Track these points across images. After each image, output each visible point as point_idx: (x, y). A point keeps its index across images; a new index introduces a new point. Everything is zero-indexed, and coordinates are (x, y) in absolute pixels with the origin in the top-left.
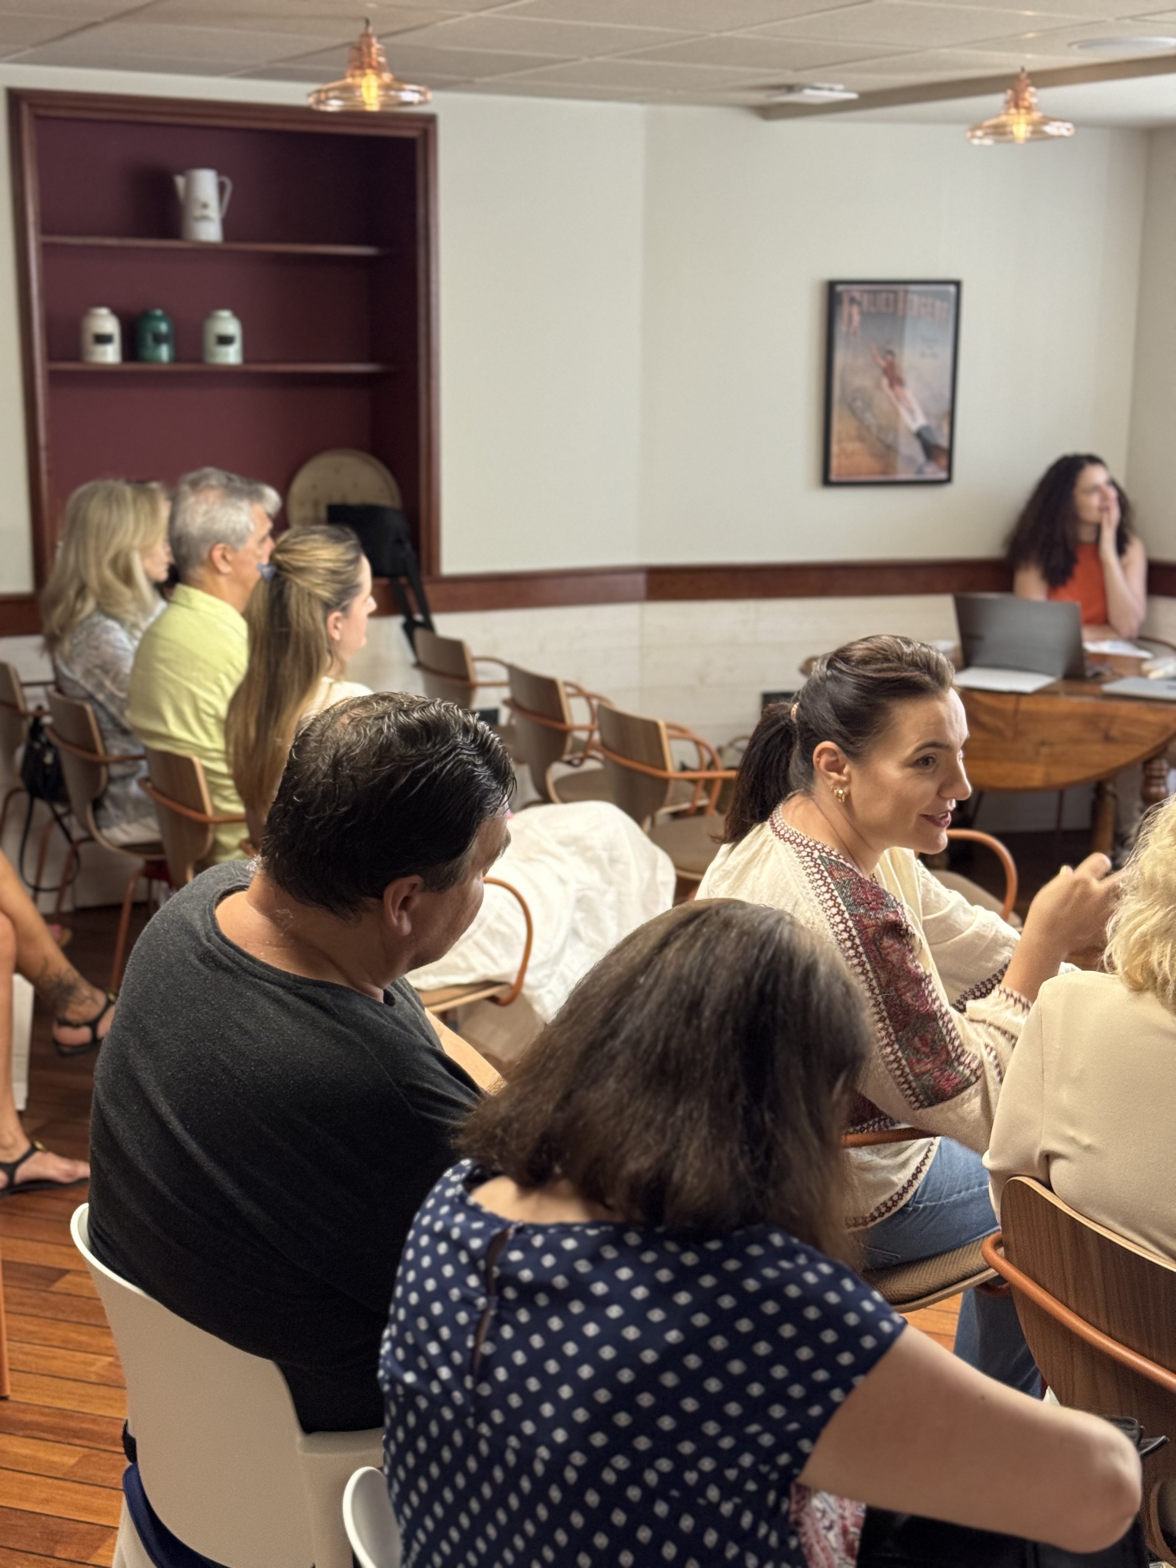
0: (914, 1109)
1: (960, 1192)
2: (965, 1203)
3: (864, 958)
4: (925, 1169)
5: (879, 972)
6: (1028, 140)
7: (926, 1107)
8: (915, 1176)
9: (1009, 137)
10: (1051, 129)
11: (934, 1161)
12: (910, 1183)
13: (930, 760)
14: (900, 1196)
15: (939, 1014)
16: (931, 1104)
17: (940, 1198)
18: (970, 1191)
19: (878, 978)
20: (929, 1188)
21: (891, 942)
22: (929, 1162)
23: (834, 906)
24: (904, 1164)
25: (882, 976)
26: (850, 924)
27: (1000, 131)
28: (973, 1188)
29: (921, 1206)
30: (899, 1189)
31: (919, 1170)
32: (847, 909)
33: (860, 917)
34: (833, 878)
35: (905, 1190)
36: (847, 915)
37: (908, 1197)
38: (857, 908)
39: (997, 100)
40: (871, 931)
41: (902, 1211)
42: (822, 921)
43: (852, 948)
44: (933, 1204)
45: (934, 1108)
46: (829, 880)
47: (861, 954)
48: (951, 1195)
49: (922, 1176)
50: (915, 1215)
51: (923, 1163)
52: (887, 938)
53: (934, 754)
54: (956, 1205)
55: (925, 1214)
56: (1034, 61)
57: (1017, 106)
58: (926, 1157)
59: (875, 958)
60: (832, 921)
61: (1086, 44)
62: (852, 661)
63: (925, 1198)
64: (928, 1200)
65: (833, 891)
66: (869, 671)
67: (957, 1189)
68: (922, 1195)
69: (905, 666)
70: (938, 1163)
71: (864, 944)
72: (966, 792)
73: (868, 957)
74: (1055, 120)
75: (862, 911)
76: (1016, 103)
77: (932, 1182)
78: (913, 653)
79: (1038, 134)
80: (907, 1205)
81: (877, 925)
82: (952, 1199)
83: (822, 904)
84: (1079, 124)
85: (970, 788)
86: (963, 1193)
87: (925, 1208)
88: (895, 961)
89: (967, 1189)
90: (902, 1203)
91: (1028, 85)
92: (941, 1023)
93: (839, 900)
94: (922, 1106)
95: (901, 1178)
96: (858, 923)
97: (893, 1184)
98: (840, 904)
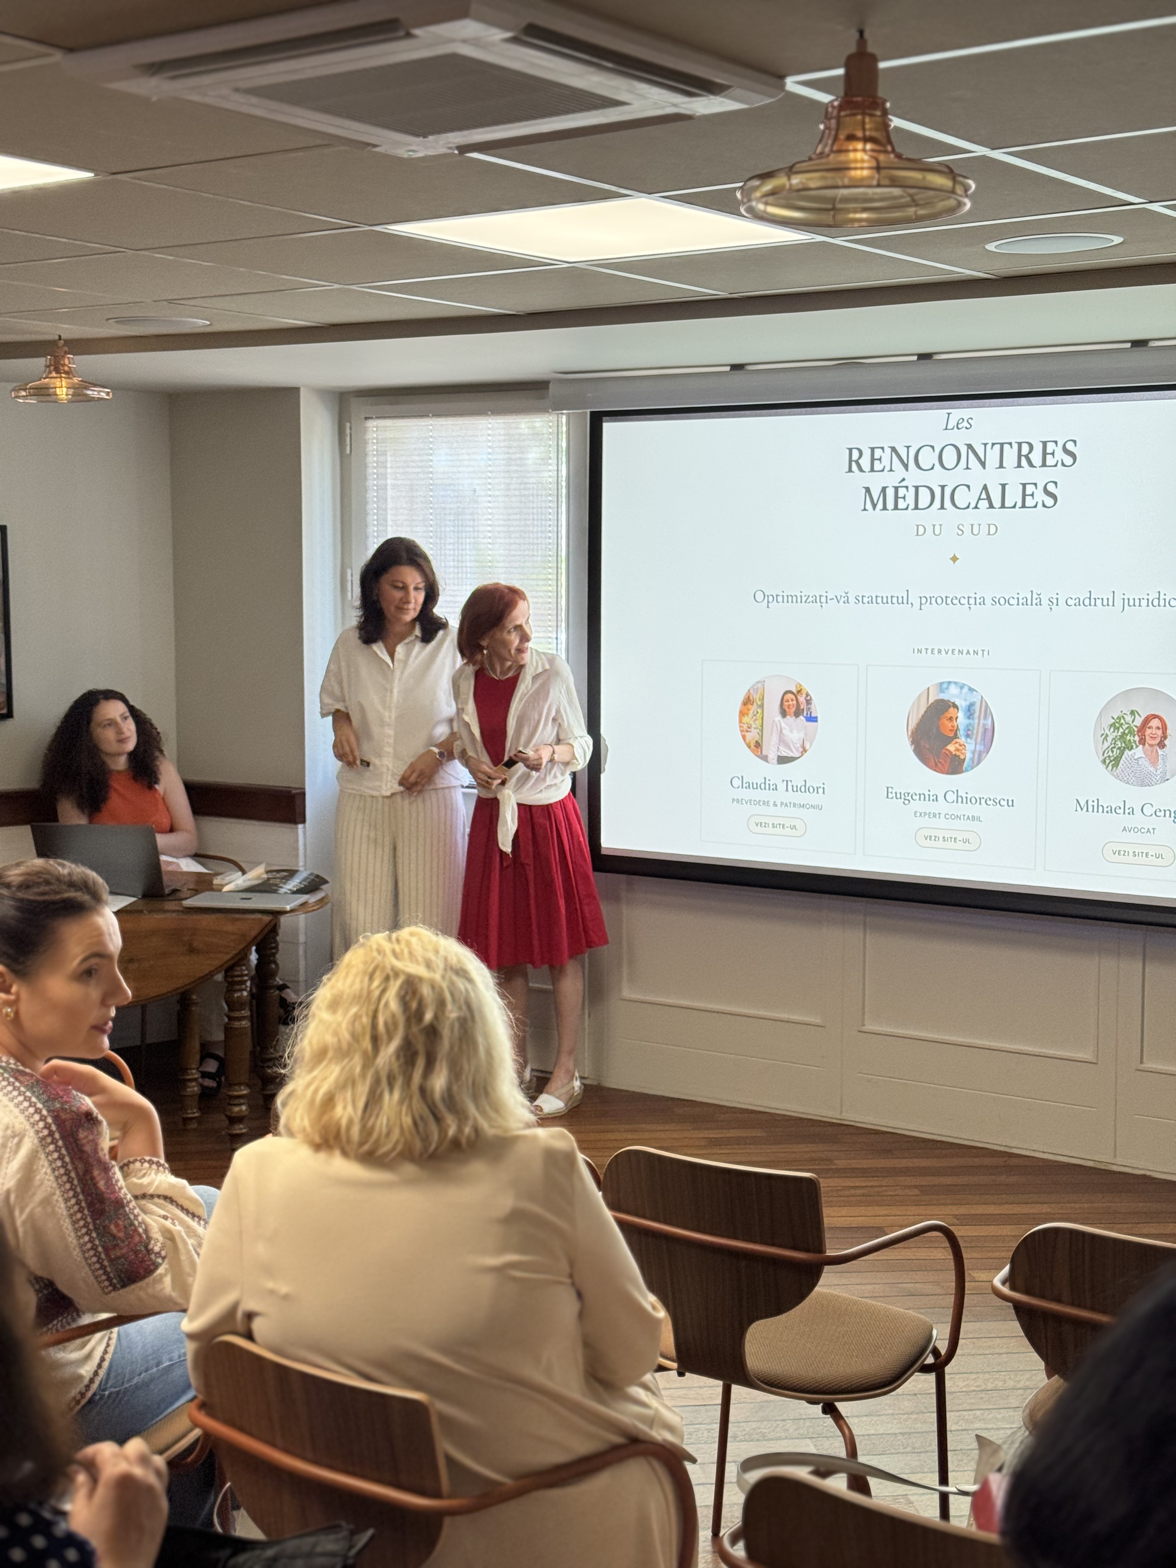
0: (107, 1294)
1: (140, 1374)
2: (146, 1384)
3: (64, 1151)
4: (108, 1357)
5: (77, 1163)
6: (70, 401)
7: (118, 1289)
8: (100, 1366)
9: (53, 398)
10: (92, 393)
11: (116, 1348)
12: (96, 1373)
13: (93, 971)
14: (88, 1387)
15: (125, 1201)
16: (124, 1286)
17: (123, 1383)
18: (149, 1372)
19: (75, 1168)
20: (112, 1375)
21: (85, 1134)
22: (111, 1350)
23: (30, 1106)
24: (88, 1356)
25: (80, 1166)
26: (49, 1120)
27: (43, 393)
28: (152, 1368)
29: (107, 1393)
30: (86, 1381)
31: (102, 1359)
32: (44, 1106)
33: (58, 1112)
34: (20, 1082)
35: (92, 1381)
36: (45, 1112)
37: (95, 1386)
38: (53, 1103)
39: (39, 363)
40: (68, 1124)
41: (90, 1401)
42: (22, 1123)
43: (52, 1143)
44: (118, 1389)
45: (127, 1289)
46: (17, 1084)
47: (60, 1148)
48: (134, 1378)
49: (106, 1364)
50: (102, 1402)
51: (105, 1352)
52: (83, 1130)
53: (97, 964)
54: (137, 1387)
55: (111, 1401)
56: (70, 330)
57: (57, 371)
58: (108, 1345)
59: (73, 1149)
60: (32, 1120)
61: (121, 321)
62: (13, 886)
63: (109, 1385)
64: (111, 1387)
65: (24, 1093)
66: (29, 895)
67: (138, 1371)
68: (107, 1383)
69: (65, 887)
70: (119, 1348)
71: (63, 1138)
72: (128, 998)
73: (67, 1149)
74: (95, 385)
75: (58, 1106)
76: (57, 367)
77: (114, 1368)
78: (70, 874)
79: (79, 395)
80: (94, 1394)
81: (72, 1119)
82: (135, 1381)
83: (18, 1107)
84: (116, 387)
85: (130, 993)
86: (143, 1375)
87: (110, 1394)
88: (89, 1151)
89: (147, 1370)
90: (89, 1394)
91: (66, 353)
92: (127, 1209)
93: (34, 1099)
94: (115, 1289)
95: (86, 1371)
96: (56, 1118)
97: (81, 1377)
98: (35, 1104)
